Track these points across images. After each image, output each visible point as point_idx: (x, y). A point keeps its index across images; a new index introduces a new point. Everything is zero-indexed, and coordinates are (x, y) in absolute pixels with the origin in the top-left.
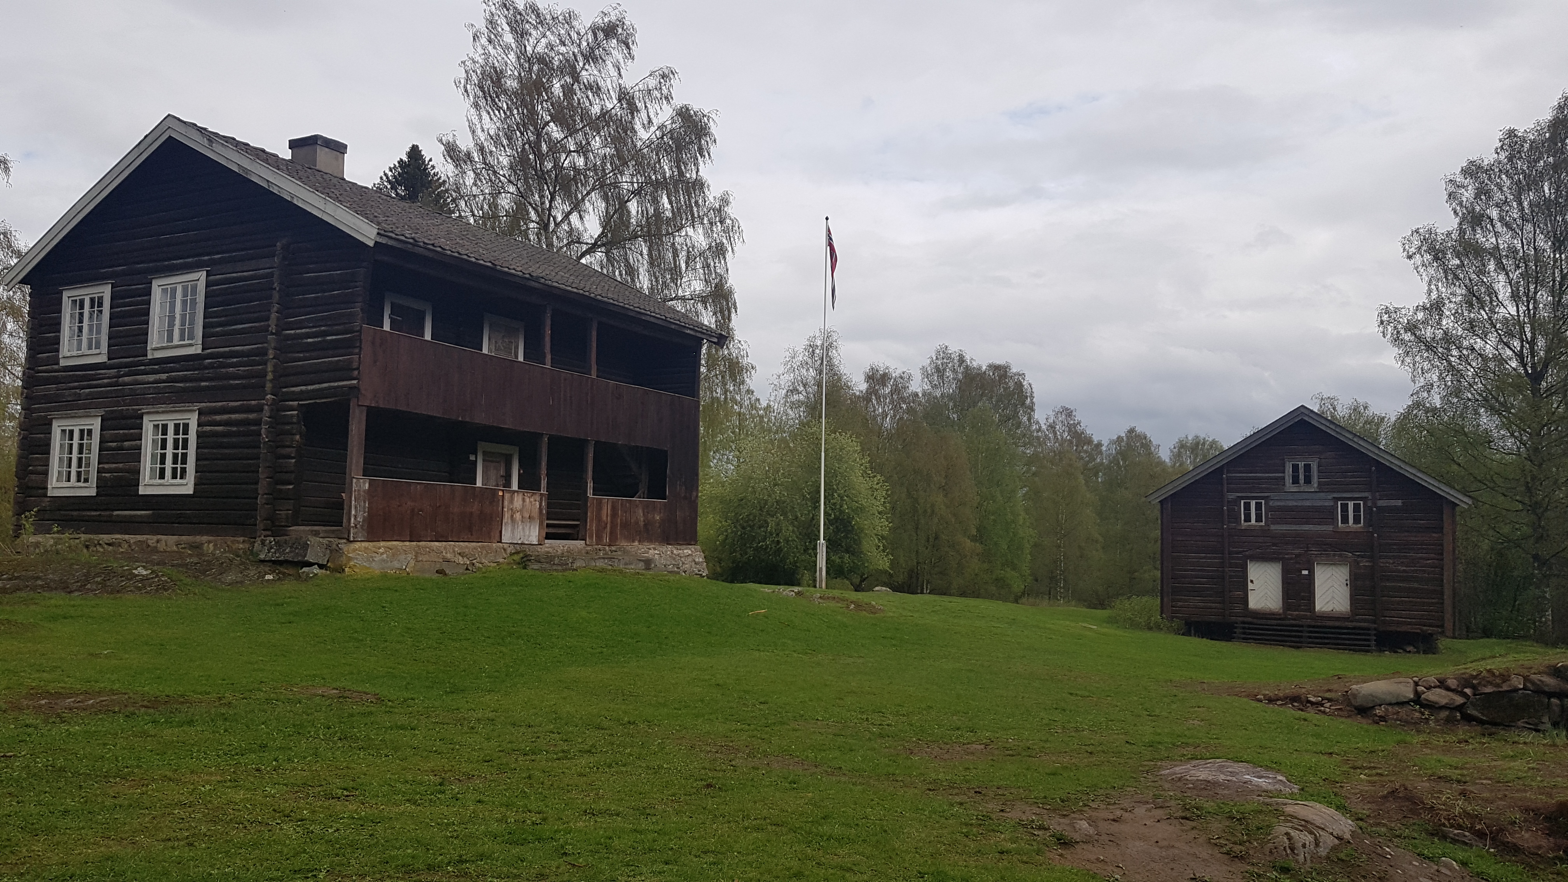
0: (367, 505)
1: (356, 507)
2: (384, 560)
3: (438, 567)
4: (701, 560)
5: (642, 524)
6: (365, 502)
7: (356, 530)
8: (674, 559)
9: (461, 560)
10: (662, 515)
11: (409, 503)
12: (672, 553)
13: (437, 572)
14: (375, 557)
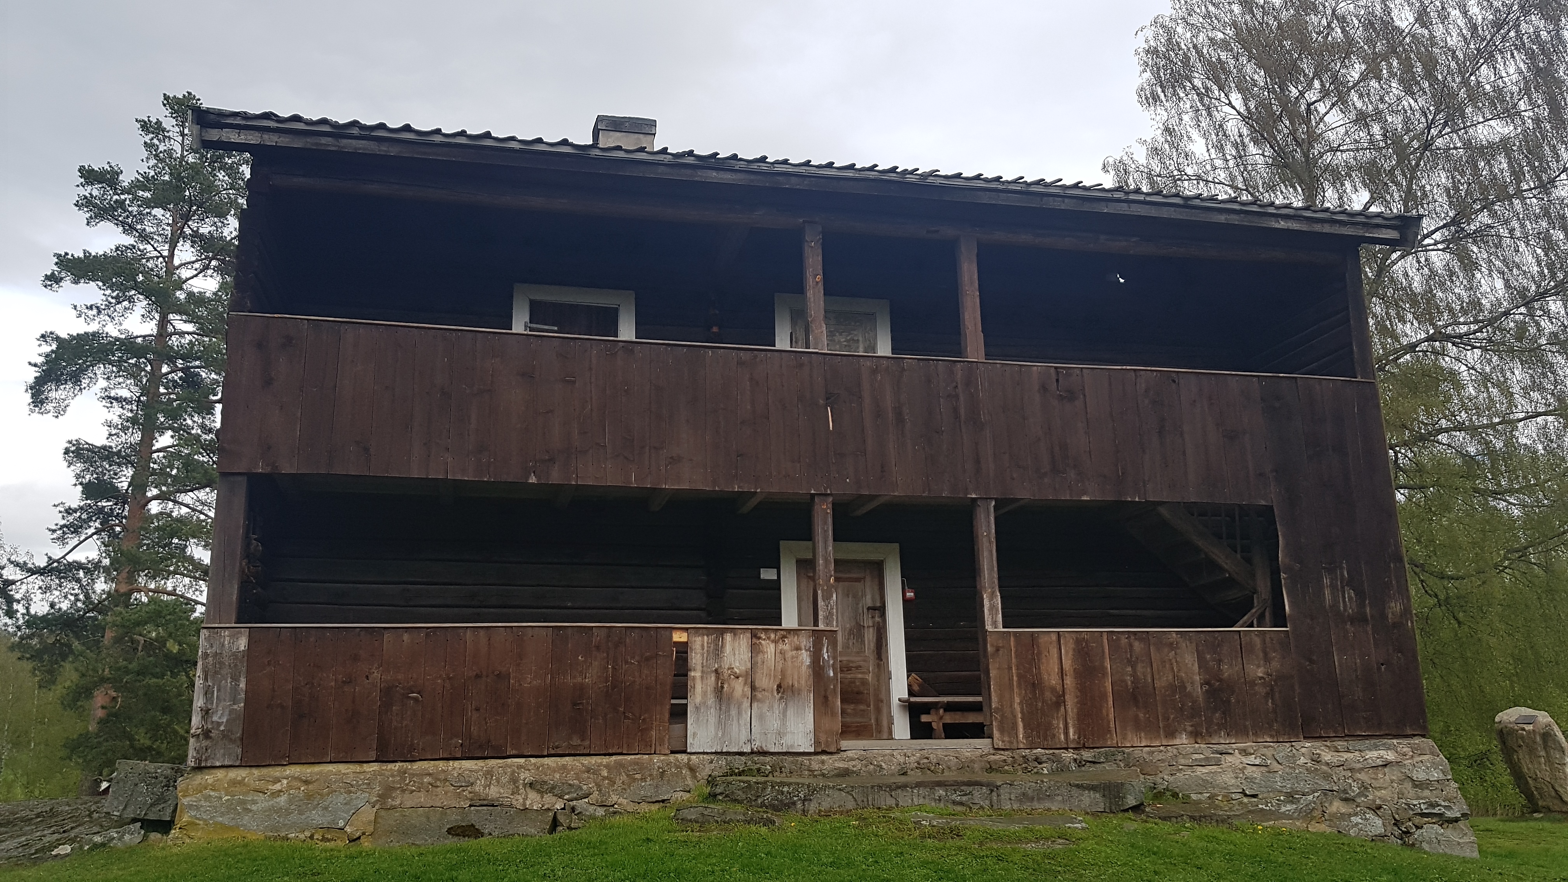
0: (242, 685)
1: (207, 692)
2: (278, 811)
3: (454, 818)
4: (1436, 775)
5: (1197, 689)
6: (235, 679)
7: (205, 743)
8: (1327, 777)
9: (534, 800)
10: (1275, 664)
11: (376, 675)
12: (1316, 760)
13: (449, 831)
14: (254, 802)
